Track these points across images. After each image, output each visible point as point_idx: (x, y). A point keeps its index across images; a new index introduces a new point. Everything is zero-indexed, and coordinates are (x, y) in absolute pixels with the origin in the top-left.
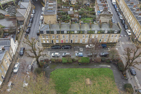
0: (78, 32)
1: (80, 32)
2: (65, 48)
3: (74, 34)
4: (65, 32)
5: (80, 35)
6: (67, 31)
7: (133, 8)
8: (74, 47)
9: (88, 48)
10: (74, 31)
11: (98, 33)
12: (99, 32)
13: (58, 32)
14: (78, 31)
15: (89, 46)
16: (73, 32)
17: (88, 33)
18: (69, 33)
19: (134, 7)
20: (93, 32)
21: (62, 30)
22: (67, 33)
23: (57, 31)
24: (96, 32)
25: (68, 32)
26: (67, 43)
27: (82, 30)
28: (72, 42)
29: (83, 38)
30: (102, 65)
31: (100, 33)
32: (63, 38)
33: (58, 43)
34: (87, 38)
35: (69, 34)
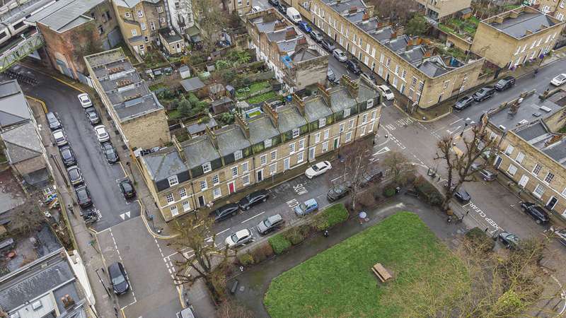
0: (275, 141)
1: (279, 141)
2: (251, 206)
3: (264, 150)
4: (238, 155)
5: (282, 147)
6: (244, 150)
7: (364, 23)
9: (315, 177)
10: (263, 143)
11: (327, 125)
12: (330, 121)
13: (217, 165)
14: (273, 138)
15: (315, 168)
16: (261, 148)
17: (302, 134)
18: (251, 154)
20: (316, 125)
21: (226, 154)
22: (245, 157)
23: (212, 162)
24: (322, 123)
25: (247, 153)
26: (248, 186)
27: (284, 130)
28: (260, 178)
29: (291, 153)
31: (333, 123)
32: (234, 177)
33: (220, 200)
34: (300, 150)
35: (249, 156)
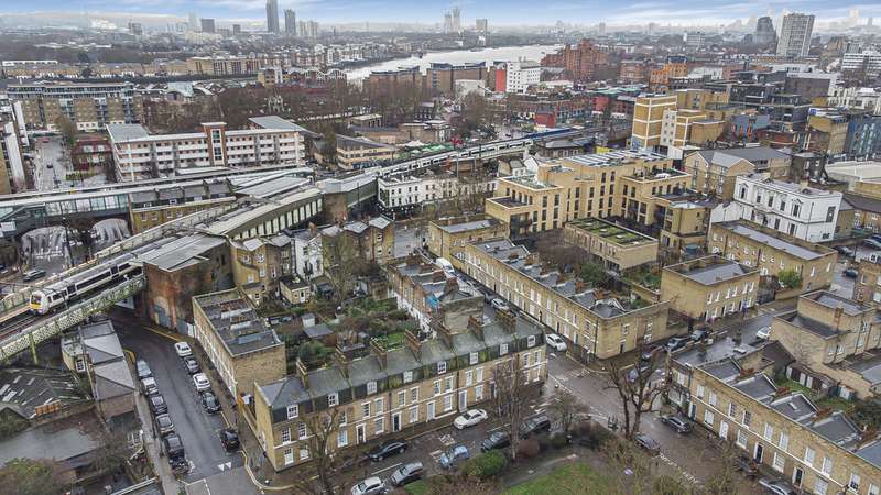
0: (416, 374)
1: (424, 374)
2: (386, 456)
3: (403, 385)
4: (372, 387)
5: (425, 383)
6: (379, 382)
7: (527, 268)
8: (417, 442)
9: (466, 427)
10: (401, 376)
11: (480, 362)
12: (484, 358)
13: (346, 397)
14: (414, 371)
15: (467, 417)
16: (399, 381)
17: (450, 370)
18: (387, 388)
19: (526, 265)
20: (466, 361)
21: (357, 384)
22: (379, 392)
23: (340, 393)
24: (474, 359)
25: (383, 385)
26: (381, 435)
27: (426, 362)
28: (397, 427)
29: (436, 395)
30: (551, 463)
31: (487, 360)
32: (365, 418)
34: (448, 391)
35: (384, 391)
